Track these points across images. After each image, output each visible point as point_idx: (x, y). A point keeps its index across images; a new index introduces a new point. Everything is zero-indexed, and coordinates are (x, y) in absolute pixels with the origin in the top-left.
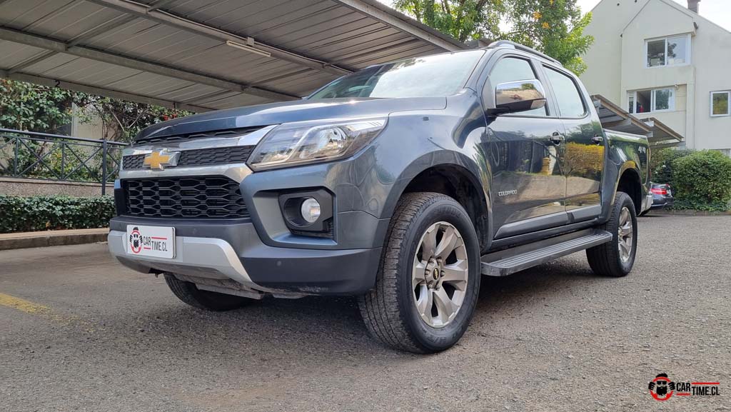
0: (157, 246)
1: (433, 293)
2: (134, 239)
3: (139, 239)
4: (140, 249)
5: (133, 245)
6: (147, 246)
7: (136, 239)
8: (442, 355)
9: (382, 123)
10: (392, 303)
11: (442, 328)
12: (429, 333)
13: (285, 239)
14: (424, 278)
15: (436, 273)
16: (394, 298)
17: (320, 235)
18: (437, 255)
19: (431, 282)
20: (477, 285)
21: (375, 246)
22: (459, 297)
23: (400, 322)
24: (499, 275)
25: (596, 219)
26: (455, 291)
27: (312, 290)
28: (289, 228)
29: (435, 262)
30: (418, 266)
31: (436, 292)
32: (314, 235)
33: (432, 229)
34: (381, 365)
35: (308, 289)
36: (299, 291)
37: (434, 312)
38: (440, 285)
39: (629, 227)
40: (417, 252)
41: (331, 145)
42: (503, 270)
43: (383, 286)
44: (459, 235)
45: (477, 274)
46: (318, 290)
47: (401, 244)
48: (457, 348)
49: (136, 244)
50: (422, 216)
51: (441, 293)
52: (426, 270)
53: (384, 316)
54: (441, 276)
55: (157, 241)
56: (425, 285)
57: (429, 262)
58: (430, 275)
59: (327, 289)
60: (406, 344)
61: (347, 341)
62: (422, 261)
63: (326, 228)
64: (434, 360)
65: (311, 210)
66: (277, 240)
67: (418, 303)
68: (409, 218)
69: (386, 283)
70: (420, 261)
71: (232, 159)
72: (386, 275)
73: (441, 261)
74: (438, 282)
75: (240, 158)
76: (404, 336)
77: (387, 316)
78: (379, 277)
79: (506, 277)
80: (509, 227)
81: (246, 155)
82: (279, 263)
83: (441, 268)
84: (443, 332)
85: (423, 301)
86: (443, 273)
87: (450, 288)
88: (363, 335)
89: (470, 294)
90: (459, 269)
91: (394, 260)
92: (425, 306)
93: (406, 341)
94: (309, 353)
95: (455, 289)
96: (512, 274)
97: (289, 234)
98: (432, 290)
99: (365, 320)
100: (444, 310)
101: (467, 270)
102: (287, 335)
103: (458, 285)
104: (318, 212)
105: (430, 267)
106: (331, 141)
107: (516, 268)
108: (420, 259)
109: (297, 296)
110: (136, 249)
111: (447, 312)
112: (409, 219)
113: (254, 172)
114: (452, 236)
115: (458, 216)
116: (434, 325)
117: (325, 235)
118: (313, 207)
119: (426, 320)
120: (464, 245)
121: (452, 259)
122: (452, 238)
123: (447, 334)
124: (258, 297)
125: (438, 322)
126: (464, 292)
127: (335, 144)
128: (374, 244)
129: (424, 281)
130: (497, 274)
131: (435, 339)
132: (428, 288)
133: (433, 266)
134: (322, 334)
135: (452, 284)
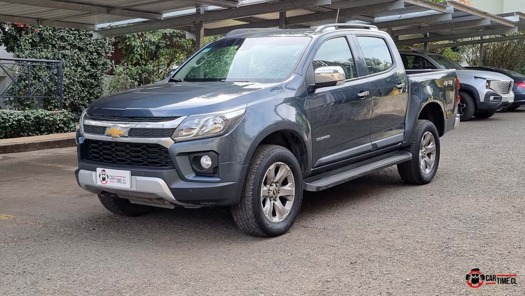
0: (119, 181)
1: (274, 203)
2: (102, 176)
3: (105, 176)
4: (107, 182)
5: (101, 180)
6: (112, 180)
7: (104, 176)
8: (278, 238)
9: (243, 111)
10: (249, 210)
11: (278, 223)
12: (270, 226)
13: (194, 177)
14: (268, 195)
15: (275, 191)
16: (251, 207)
17: (211, 175)
18: (275, 181)
19: (272, 197)
20: (301, 197)
21: (240, 180)
22: (289, 205)
23: (254, 220)
24: (316, 191)
25: (400, 144)
26: (287, 202)
27: (207, 203)
28: (194, 171)
29: (274, 185)
30: (264, 189)
31: (275, 202)
32: (208, 175)
33: (272, 167)
34: (244, 243)
35: (205, 203)
36: (200, 204)
37: (274, 214)
38: (278, 198)
39: (432, 146)
40: (263, 181)
41: (215, 126)
42: (318, 188)
43: (245, 200)
44: (289, 169)
45: (300, 191)
46: (211, 203)
47: (254, 178)
48: (288, 234)
49: (104, 179)
50: (266, 161)
51: (278, 203)
52: (269, 190)
53: (245, 217)
54: (278, 193)
55: (119, 178)
56: (269, 199)
57: (271, 186)
58: (271, 193)
59: (215, 203)
60: (257, 232)
61: (224, 232)
62: (267, 185)
63: (214, 171)
64: (274, 240)
65: (206, 162)
66: (189, 178)
67: (264, 209)
68: (259, 162)
69: (246, 199)
70: (265, 186)
71: (163, 135)
72: (247, 195)
73: (278, 184)
74: (276, 197)
75: (168, 135)
76: (256, 228)
77: (247, 216)
78: (243, 196)
79: (320, 192)
80: (324, 159)
81: (171, 133)
82: (191, 190)
83: (278, 188)
84: (279, 225)
85: (267, 208)
86: (279, 192)
87: (283, 200)
88: (232, 229)
89: (296, 203)
90: (290, 188)
91: (250, 187)
92: (268, 211)
93: (258, 231)
94: (203, 239)
95: (287, 200)
96: (324, 190)
97: (194, 175)
98: (272, 202)
99: (235, 219)
100: (280, 212)
101: (294, 189)
102: (186, 230)
103: (289, 198)
104: (210, 163)
105: (271, 188)
106: (215, 124)
107: (327, 186)
108: (265, 184)
109: (198, 207)
110: (104, 182)
111: (281, 214)
112: (258, 164)
113: (176, 142)
114: (284, 170)
115: (288, 158)
116: (273, 221)
117: (214, 175)
118: (207, 160)
119: (269, 218)
120: (292, 174)
121: (285, 182)
122: (285, 171)
123: (282, 226)
124: (172, 207)
125: (276, 219)
126: (292, 202)
127: (218, 125)
128: (240, 179)
129: (267, 196)
130: (315, 190)
131: (274, 229)
132: (270, 200)
133: (274, 187)
134: (208, 229)
135: (286, 197)
